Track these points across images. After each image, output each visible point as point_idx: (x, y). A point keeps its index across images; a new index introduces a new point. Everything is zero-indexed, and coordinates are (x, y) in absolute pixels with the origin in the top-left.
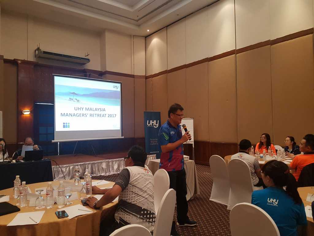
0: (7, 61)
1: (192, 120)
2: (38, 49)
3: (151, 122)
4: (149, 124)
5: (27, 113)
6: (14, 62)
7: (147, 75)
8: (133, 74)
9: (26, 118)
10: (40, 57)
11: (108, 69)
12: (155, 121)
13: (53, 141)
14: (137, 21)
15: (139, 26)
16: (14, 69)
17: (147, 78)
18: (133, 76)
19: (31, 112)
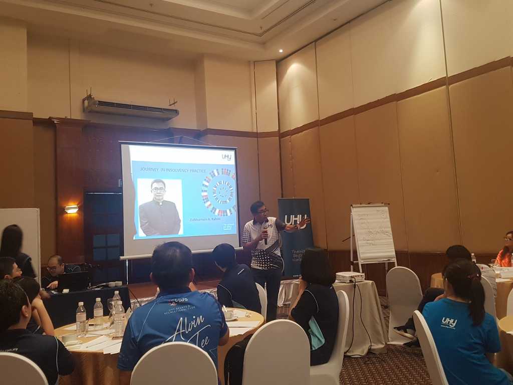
0: (38, 122)
2: (89, 97)
4: (288, 222)
5: (72, 211)
7: (281, 132)
8: (255, 131)
9: (71, 219)
10: (91, 112)
14: (260, 35)
15: (263, 44)
17: (282, 135)
18: (256, 135)
19: (80, 208)
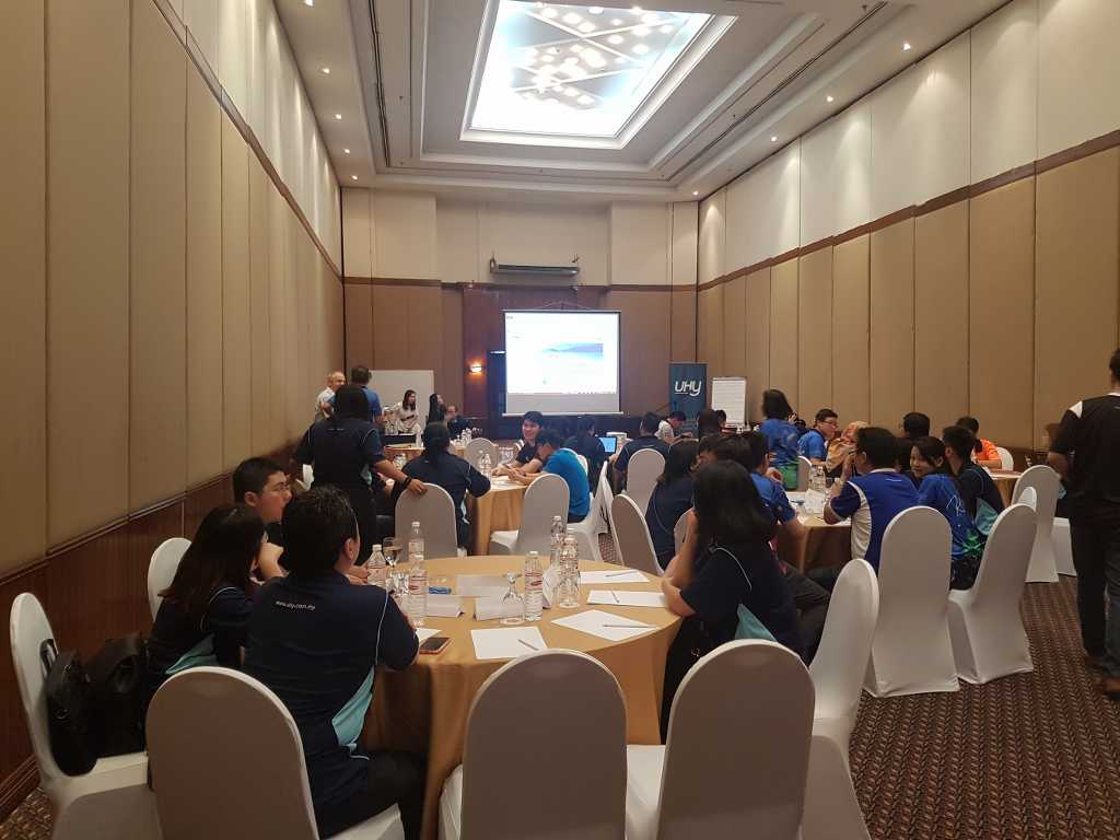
0: (445, 286)
1: (743, 382)
2: (493, 260)
3: (685, 384)
4: (679, 387)
5: (477, 369)
6: (458, 287)
7: (700, 283)
8: (669, 283)
9: (476, 378)
10: (496, 273)
11: (615, 281)
12: (693, 384)
13: (504, 415)
14: (668, 180)
15: (675, 187)
16: (456, 298)
17: (699, 288)
18: (669, 288)
19: (483, 367)
